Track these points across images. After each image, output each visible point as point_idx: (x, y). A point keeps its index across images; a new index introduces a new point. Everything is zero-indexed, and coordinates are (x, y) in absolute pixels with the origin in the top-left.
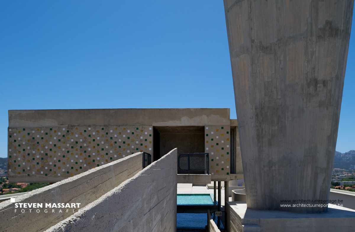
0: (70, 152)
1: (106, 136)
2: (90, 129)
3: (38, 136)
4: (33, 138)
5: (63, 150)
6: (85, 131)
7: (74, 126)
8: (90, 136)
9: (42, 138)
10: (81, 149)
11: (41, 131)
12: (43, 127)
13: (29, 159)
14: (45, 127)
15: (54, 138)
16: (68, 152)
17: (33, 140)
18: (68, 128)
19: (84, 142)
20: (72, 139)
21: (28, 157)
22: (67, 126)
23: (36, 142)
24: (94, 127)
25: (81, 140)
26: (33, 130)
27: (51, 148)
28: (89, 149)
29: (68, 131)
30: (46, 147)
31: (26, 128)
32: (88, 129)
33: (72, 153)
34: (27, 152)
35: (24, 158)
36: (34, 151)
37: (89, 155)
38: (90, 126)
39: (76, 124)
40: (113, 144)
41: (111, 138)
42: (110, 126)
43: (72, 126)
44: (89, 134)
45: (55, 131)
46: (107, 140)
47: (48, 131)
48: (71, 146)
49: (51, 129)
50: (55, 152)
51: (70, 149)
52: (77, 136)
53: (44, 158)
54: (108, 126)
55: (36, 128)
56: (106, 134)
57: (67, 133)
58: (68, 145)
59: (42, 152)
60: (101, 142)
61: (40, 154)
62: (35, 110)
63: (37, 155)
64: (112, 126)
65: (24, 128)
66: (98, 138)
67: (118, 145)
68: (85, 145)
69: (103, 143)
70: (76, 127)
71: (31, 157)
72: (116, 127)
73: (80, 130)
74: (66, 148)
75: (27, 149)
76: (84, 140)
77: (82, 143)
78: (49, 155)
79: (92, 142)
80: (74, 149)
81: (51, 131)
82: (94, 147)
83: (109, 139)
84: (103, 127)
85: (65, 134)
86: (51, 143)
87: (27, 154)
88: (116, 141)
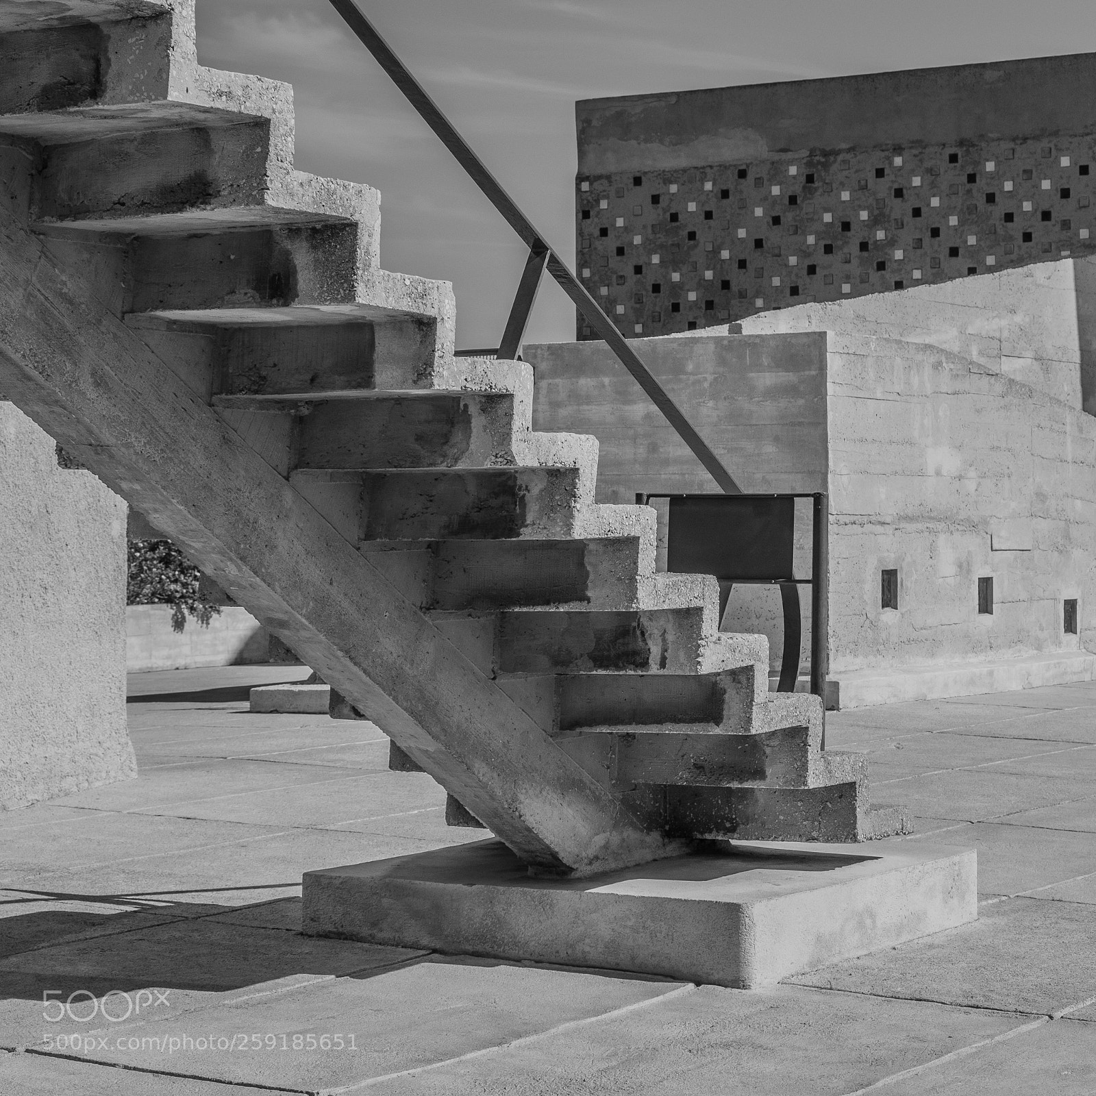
0: (817, 269)
1: (969, 191)
2: (898, 161)
3: (692, 207)
4: (674, 218)
5: (793, 260)
6: (880, 173)
7: (836, 153)
8: (899, 193)
9: (709, 215)
10: (865, 254)
11: (703, 181)
12: (711, 167)
13: (657, 309)
14: (720, 166)
15: (753, 212)
16: (812, 270)
17: (674, 224)
18: (810, 164)
19: (877, 220)
20: (827, 210)
21: (656, 297)
22: (805, 153)
23: (685, 233)
24: (915, 152)
25: (864, 215)
26: (671, 182)
27: (742, 257)
28: (899, 254)
29: (810, 179)
30: (725, 254)
31: (645, 173)
32: (891, 163)
33: (826, 272)
34: (650, 278)
35: (638, 306)
36: (675, 271)
37: (898, 279)
38: (898, 150)
39: (844, 146)
40: (997, 223)
41: (991, 198)
42: (983, 145)
43: (826, 154)
44: (896, 186)
45: (759, 182)
46: (972, 209)
47: (730, 182)
48: (822, 243)
49: (742, 174)
50: (760, 274)
51: (820, 258)
52: (845, 196)
53: (716, 301)
54: (973, 145)
55: (684, 171)
56: (969, 182)
57: (804, 188)
58: (811, 240)
59: (709, 275)
60: (946, 217)
61: (702, 284)
62: (678, 94)
63: (689, 290)
64: (993, 140)
65: (638, 175)
66: (935, 202)
67: (1016, 228)
68: (880, 235)
69: (953, 221)
70: (840, 158)
71: (664, 300)
72: (1012, 145)
73: (857, 171)
74: (804, 253)
75: (650, 264)
76: (876, 212)
77: (867, 226)
78: (734, 287)
79: (908, 218)
80: (836, 258)
81: (742, 181)
82: (919, 243)
83: (981, 202)
84: (953, 151)
85: (797, 189)
86: (742, 233)
87: (650, 289)
88: (1010, 212)
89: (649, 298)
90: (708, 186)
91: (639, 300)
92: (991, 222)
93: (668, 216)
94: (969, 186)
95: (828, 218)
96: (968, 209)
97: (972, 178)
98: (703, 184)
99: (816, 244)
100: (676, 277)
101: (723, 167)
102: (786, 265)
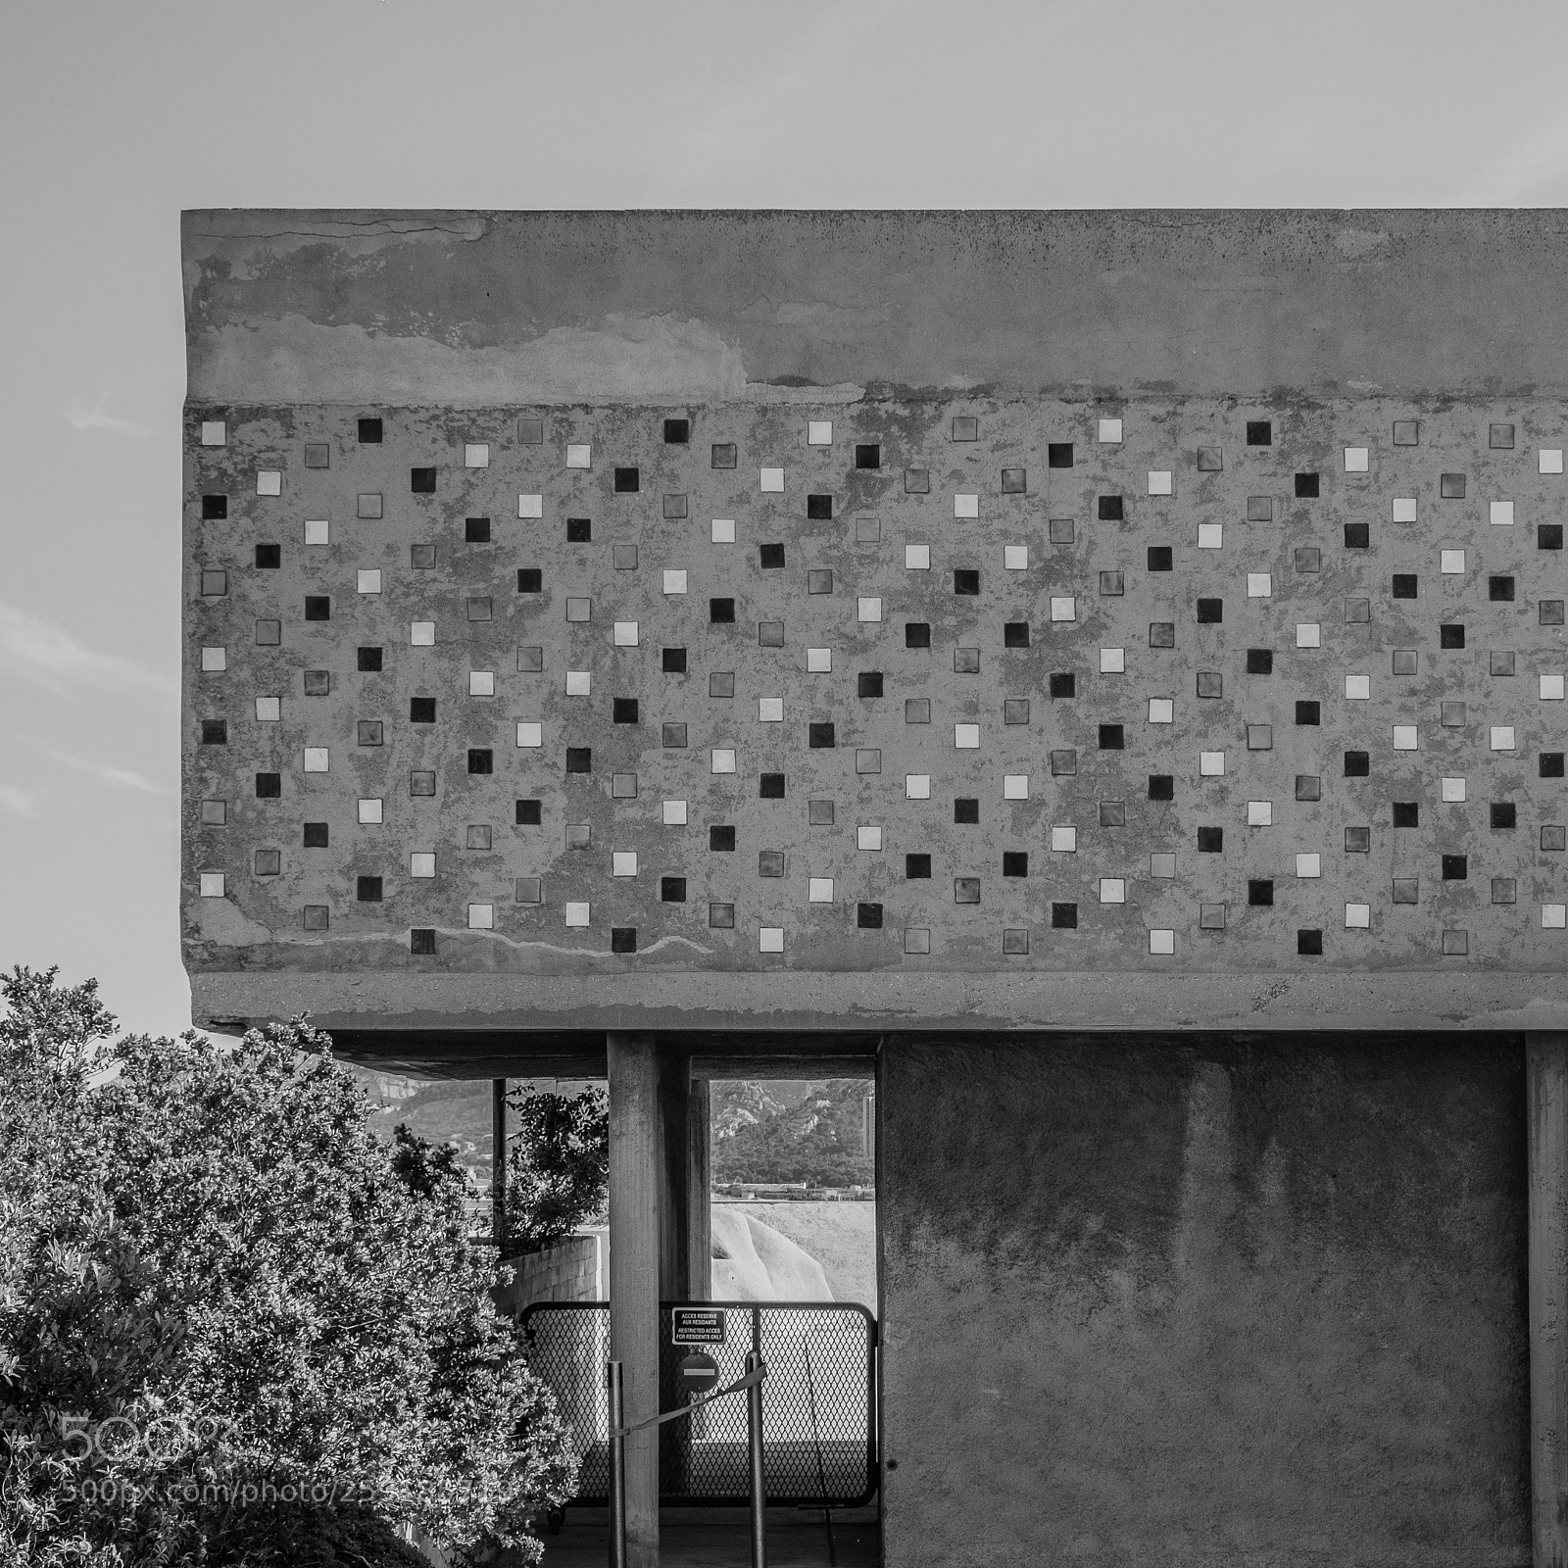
0: (887, 684)
1: (1301, 516)
2: (1110, 429)
3: (531, 506)
4: (478, 530)
5: (819, 659)
6: (1060, 455)
7: (947, 397)
8: (1112, 508)
9: (579, 531)
10: (1019, 653)
11: (561, 441)
12: (586, 408)
13: (426, 763)
14: (612, 407)
15: (707, 531)
16: (872, 685)
17: (477, 547)
18: (866, 420)
19: (1049, 573)
20: (915, 537)
21: (422, 733)
22: (853, 392)
23: (510, 573)
24: (1158, 410)
25: (1017, 557)
26: (468, 439)
27: (674, 643)
28: (1112, 660)
29: (868, 457)
30: (626, 633)
31: (393, 411)
32: (1091, 434)
33: (911, 693)
34: (405, 682)
35: (368, 752)
36: (479, 667)
37: (1107, 720)
38: (1109, 401)
39: (960, 382)
40: (1375, 599)
41: (1357, 537)
42: (1338, 405)
43: (911, 398)
44: (1105, 490)
45: (723, 455)
46: (1306, 560)
47: (643, 449)
48: (901, 621)
49: (677, 432)
50: (723, 686)
51: (893, 657)
52: (966, 505)
53: (599, 749)
54: (1311, 406)
55: (509, 412)
56: (1299, 494)
57: (851, 478)
58: (870, 609)
59: (578, 682)
60: (1240, 573)
61: (555, 704)
62: (487, 217)
63: (518, 720)
64: (1363, 397)
65: (371, 413)
66: (1210, 536)
67: (1425, 612)
68: (1062, 608)
69: (1259, 585)
70: (952, 410)
71: (447, 742)
72: (1413, 411)
73: (998, 447)
74: (850, 642)
75: (405, 645)
76: (1049, 551)
77: (1025, 584)
78: (651, 716)
79: (1138, 572)
80: (937, 660)
81: (677, 449)
82: (1164, 636)
83: (1332, 544)
84: (1258, 414)
85: (833, 479)
86: (675, 581)
87: (406, 710)
88: (1410, 573)
89: (399, 735)
90: (579, 456)
91: (372, 737)
92: (1360, 594)
93: (460, 524)
94: (1299, 503)
95: (917, 557)
96: (1298, 557)
97: (1307, 485)
98: (563, 451)
99: (885, 621)
100: (482, 683)
101: (622, 412)
102: (802, 671)
